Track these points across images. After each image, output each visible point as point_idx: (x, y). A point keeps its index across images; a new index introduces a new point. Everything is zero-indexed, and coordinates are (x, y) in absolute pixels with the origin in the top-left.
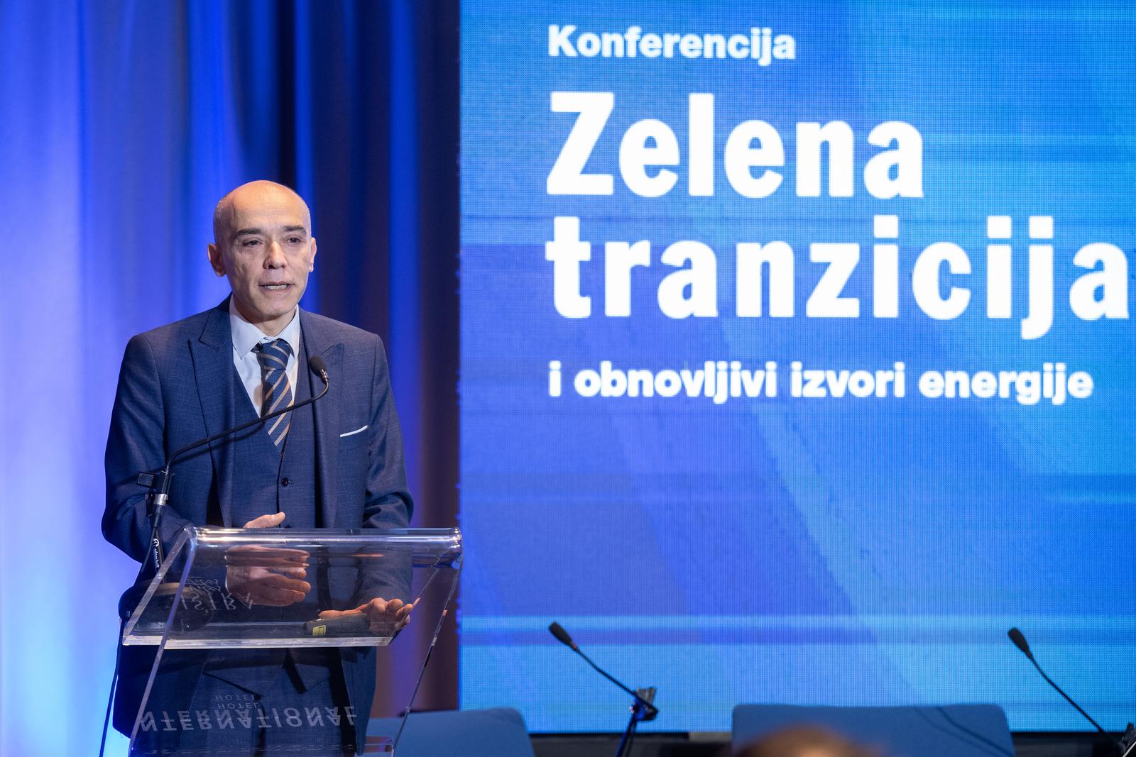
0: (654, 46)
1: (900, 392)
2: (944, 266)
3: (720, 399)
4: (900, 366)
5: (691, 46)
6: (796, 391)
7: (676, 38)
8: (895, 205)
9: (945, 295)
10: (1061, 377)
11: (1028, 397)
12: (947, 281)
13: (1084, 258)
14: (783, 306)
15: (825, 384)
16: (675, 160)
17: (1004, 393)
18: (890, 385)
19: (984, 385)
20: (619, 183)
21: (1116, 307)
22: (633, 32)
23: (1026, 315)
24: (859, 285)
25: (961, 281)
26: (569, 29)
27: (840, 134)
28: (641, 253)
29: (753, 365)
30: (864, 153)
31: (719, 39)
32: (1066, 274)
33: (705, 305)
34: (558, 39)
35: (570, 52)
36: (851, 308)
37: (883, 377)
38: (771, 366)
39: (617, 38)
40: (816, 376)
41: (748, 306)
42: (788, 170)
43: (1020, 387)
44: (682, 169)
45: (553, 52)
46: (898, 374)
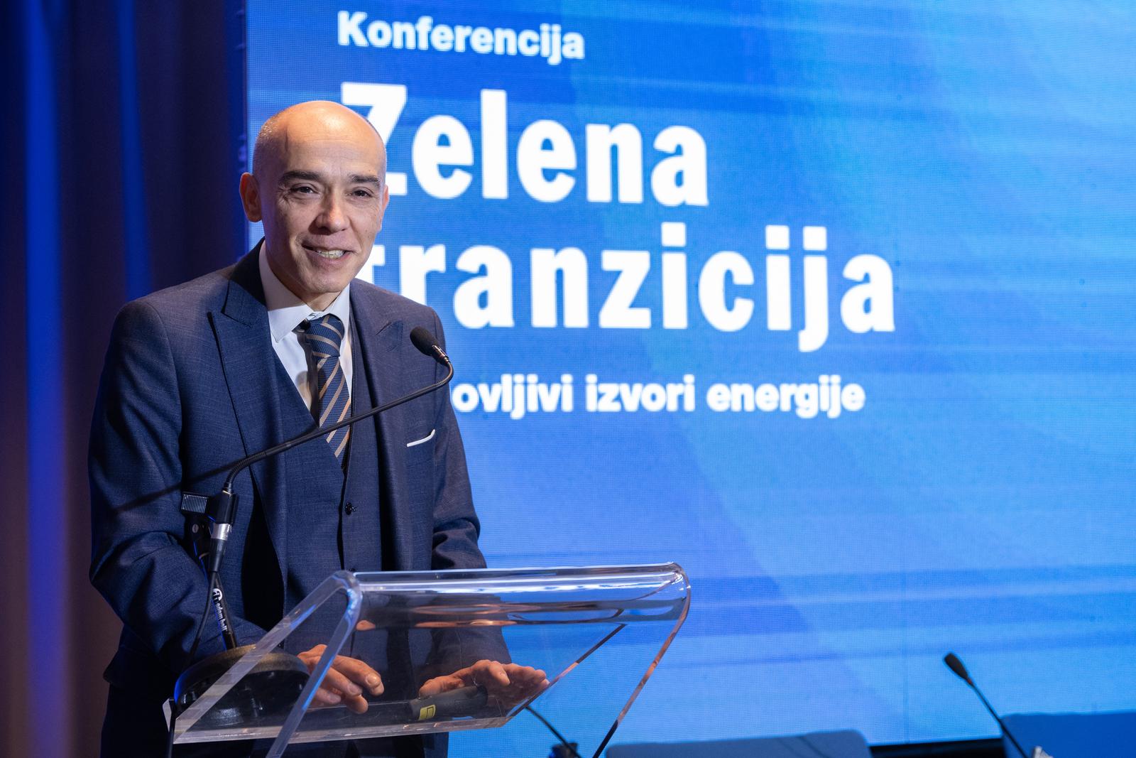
0: (446, 38)
1: (690, 405)
2: (729, 275)
3: (518, 414)
4: (689, 379)
5: (484, 40)
6: (591, 405)
7: (467, 30)
8: (681, 212)
9: (730, 306)
10: (836, 388)
11: (807, 411)
12: (732, 292)
13: (854, 269)
14: (577, 317)
15: (618, 398)
16: (468, 160)
17: (786, 407)
18: (681, 398)
19: (767, 398)
20: (413, 182)
21: (883, 320)
22: (425, 23)
23: (803, 327)
24: (649, 295)
25: (745, 292)
26: (360, 17)
27: (628, 137)
28: (436, 258)
29: (549, 378)
30: (652, 158)
31: (510, 34)
32: (838, 287)
33: (501, 315)
34: (348, 27)
35: (361, 41)
36: (641, 319)
37: (674, 390)
38: (567, 378)
39: (408, 28)
40: (610, 389)
41: (543, 316)
42: (579, 173)
43: (800, 400)
44: (475, 170)
45: (343, 40)
46: (687, 387)
